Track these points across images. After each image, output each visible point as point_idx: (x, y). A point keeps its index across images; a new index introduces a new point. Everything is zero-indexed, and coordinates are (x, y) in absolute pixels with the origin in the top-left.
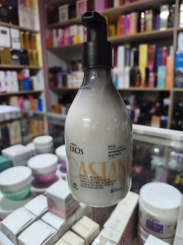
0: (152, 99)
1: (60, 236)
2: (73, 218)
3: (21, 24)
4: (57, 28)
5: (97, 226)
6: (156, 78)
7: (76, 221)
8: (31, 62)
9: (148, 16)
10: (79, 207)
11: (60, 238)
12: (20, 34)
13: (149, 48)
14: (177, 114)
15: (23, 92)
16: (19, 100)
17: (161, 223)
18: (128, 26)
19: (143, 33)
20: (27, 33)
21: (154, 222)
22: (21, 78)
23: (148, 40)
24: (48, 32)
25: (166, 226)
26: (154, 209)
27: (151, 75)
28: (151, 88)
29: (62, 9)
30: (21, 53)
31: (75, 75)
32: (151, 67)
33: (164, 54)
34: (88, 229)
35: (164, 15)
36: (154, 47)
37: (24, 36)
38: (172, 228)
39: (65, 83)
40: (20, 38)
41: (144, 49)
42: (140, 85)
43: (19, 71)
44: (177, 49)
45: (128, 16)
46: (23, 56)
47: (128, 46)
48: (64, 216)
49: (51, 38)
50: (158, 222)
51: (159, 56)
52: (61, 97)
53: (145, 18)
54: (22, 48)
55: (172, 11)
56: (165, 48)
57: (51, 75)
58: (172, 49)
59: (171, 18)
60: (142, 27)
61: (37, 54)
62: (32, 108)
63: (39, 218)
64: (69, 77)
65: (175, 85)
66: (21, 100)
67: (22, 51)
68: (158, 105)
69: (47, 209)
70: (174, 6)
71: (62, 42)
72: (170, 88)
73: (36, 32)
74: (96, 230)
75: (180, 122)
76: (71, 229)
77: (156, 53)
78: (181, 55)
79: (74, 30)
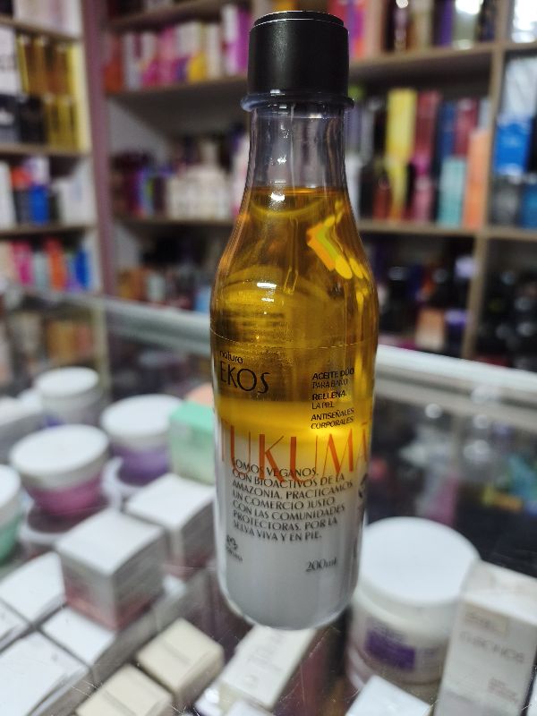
0: (425, 257)
1: (97, 681)
2: (143, 627)
3: (22, 13)
4: (140, 28)
5: (214, 650)
6: (436, 196)
7: (152, 637)
8: (53, 136)
9: (416, 2)
10: (160, 594)
12: (18, 45)
13: (419, 104)
14: (494, 306)
15: (28, 227)
16: (16, 252)
17: (409, 643)
18: (358, 31)
19: (401, 56)
20: (41, 42)
21: (390, 639)
22: (22, 185)
23: (418, 79)
24: (108, 41)
26: (391, 603)
27: (423, 185)
28: (420, 225)
30: (21, 106)
31: (194, 181)
32: (423, 161)
33: (462, 124)
34: (185, 661)
36: (433, 99)
37: (30, 51)
39: (160, 201)
40: (15, 57)
41: (402, 106)
42: (386, 215)
43: (15, 162)
44: (500, 107)
46: (29, 115)
47: (356, 94)
49: (118, 59)
50: (399, 638)
51: (448, 129)
52: (150, 246)
53: (408, 9)
54: (24, 90)
56: (465, 105)
57: (119, 178)
58: (487, 108)
59: (488, 13)
60: (400, 36)
61: (72, 111)
62: (59, 280)
63: (36, 627)
64: (174, 184)
65: (493, 218)
66: (22, 255)
67: (23, 98)
68: (439, 277)
69: (62, 600)
71: (153, 75)
72: (476, 225)
73: (68, 41)
75: (502, 331)
76: (133, 662)
77: (442, 117)
78: (514, 128)
79: (190, 37)
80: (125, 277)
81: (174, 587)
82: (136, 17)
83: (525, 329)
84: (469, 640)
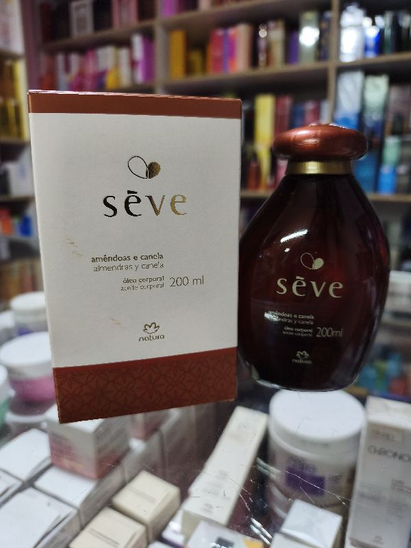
1: (83, 522)
2: (115, 478)
4: (68, 50)
5: (172, 491)
7: (123, 485)
9: (273, 34)
10: (129, 450)
11: (82, 528)
13: (277, 105)
17: (319, 473)
18: (231, 53)
19: (262, 71)
21: (307, 472)
23: (277, 87)
24: (43, 59)
25: (330, 478)
26: (304, 442)
27: (283, 162)
29: (78, 8)
33: (308, 118)
34: (152, 500)
35: (309, 36)
36: (287, 102)
38: (343, 483)
41: (265, 106)
42: (257, 185)
44: (336, 106)
45: (231, 32)
48: (93, 474)
49: (52, 73)
50: (312, 470)
51: (299, 122)
53: (266, 38)
55: (324, 25)
56: (310, 106)
58: (326, 107)
59: (324, 42)
60: (262, 58)
61: (18, 109)
63: (30, 483)
69: (48, 462)
70: (329, 15)
73: (15, 58)
74: (172, 501)
76: (110, 504)
77: (293, 115)
78: (345, 121)
79: (107, 57)
81: (137, 445)
82: (66, 42)
84: (375, 451)
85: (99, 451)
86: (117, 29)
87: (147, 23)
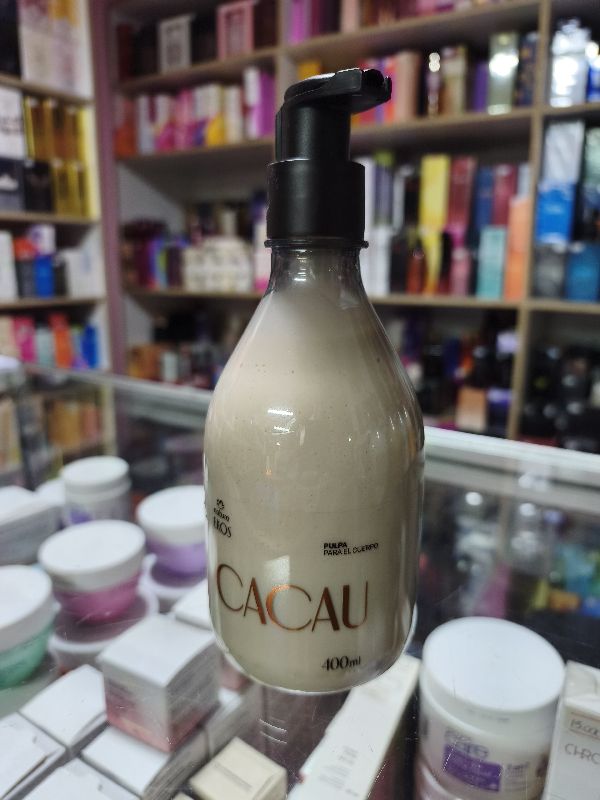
0: (461, 332)
3: (30, 74)
4: (154, 91)
5: (277, 772)
6: (474, 266)
7: (206, 760)
8: (60, 203)
9: (450, 67)
10: (216, 707)
12: (24, 106)
13: (453, 169)
14: (541, 383)
15: (32, 301)
16: (16, 328)
17: (492, 759)
19: (433, 121)
20: (50, 105)
21: (472, 755)
22: (25, 255)
23: (452, 144)
24: (120, 103)
25: (509, 767)
26: (471, 711)
27: (460, 255)
28: (458, 298)
29: (170, 30)
30: (26, 171)
31: (212, 250)
32: (459, 230)
33: (501, 190)
35: (503, 65)
36: (469, 164)
37: (37, 113)
38: (530, 775)
39: (175, 274)
40: (22, 120)
41: (436, 172)
42: (421, 288)
43: (18, 230)
44: (541, 174)
45: (389, 63)
46: (33, 180)
47: (385, 159)
48: (165, 745)
49: (131, 123)
50: (483, 754)
51: (485, 194)
52: (162, 321)
53: (439, 72)
54: (29, 156)
55: (526, 53)
56: (503, 171)
57: (128, 249)
58: (527, 174)
59: (524, 77)
60: (433, 99)
61: (82, 177)
62: (64, 358)
63: (75, 751)
64: (190, 254)
65: (535, 292)
66: (24, 329)
67: (29, 164)
68: (479, 352)
69: (103, 719)
70: (533, 37)
71: (170, 140)
72: (520, 299)
73: (79, 103)
74: (275, 789)
75: (549, 411)
76: (186, 790)
77: (477, 184)
78: (556, 195)
79: (208, 100)
80: (136, 353)
81: (229, 700)
82: (149, 79)
83: (574, 408)
84: (576, 753)
85: (173, 712)
86: (224, 60)
87: (266, 52)
